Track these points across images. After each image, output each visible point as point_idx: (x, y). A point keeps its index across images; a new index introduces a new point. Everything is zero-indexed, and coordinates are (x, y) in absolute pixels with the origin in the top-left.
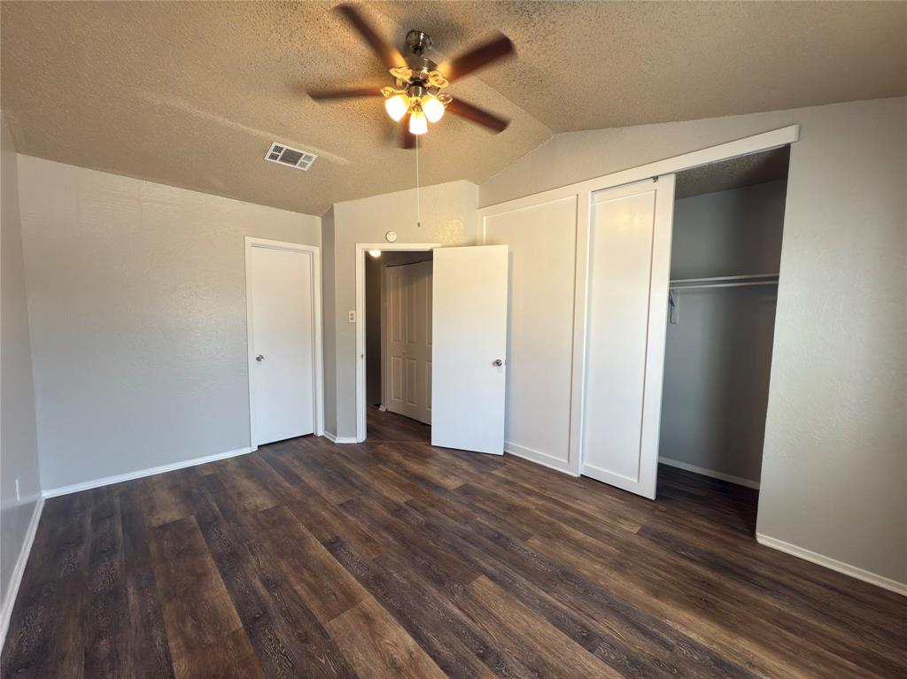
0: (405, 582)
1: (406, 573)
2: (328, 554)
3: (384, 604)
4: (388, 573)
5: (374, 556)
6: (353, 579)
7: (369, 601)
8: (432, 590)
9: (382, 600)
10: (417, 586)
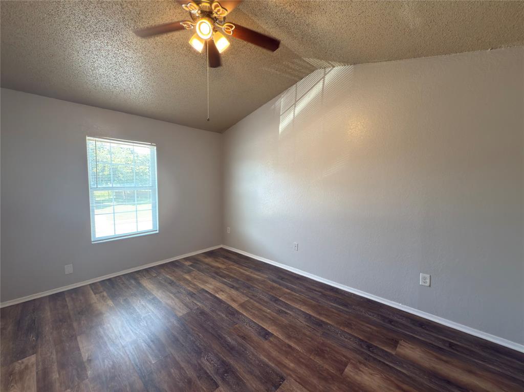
0: (219, 313)
1: (219, 317)
2: (265, 327)
3: (228, 304)
4: (227, 316)
5: (237, 326)
6: (245, 314)
7: (235, 305)
8: (207, 310)
9: (229, 306)
10: (213, 311)
